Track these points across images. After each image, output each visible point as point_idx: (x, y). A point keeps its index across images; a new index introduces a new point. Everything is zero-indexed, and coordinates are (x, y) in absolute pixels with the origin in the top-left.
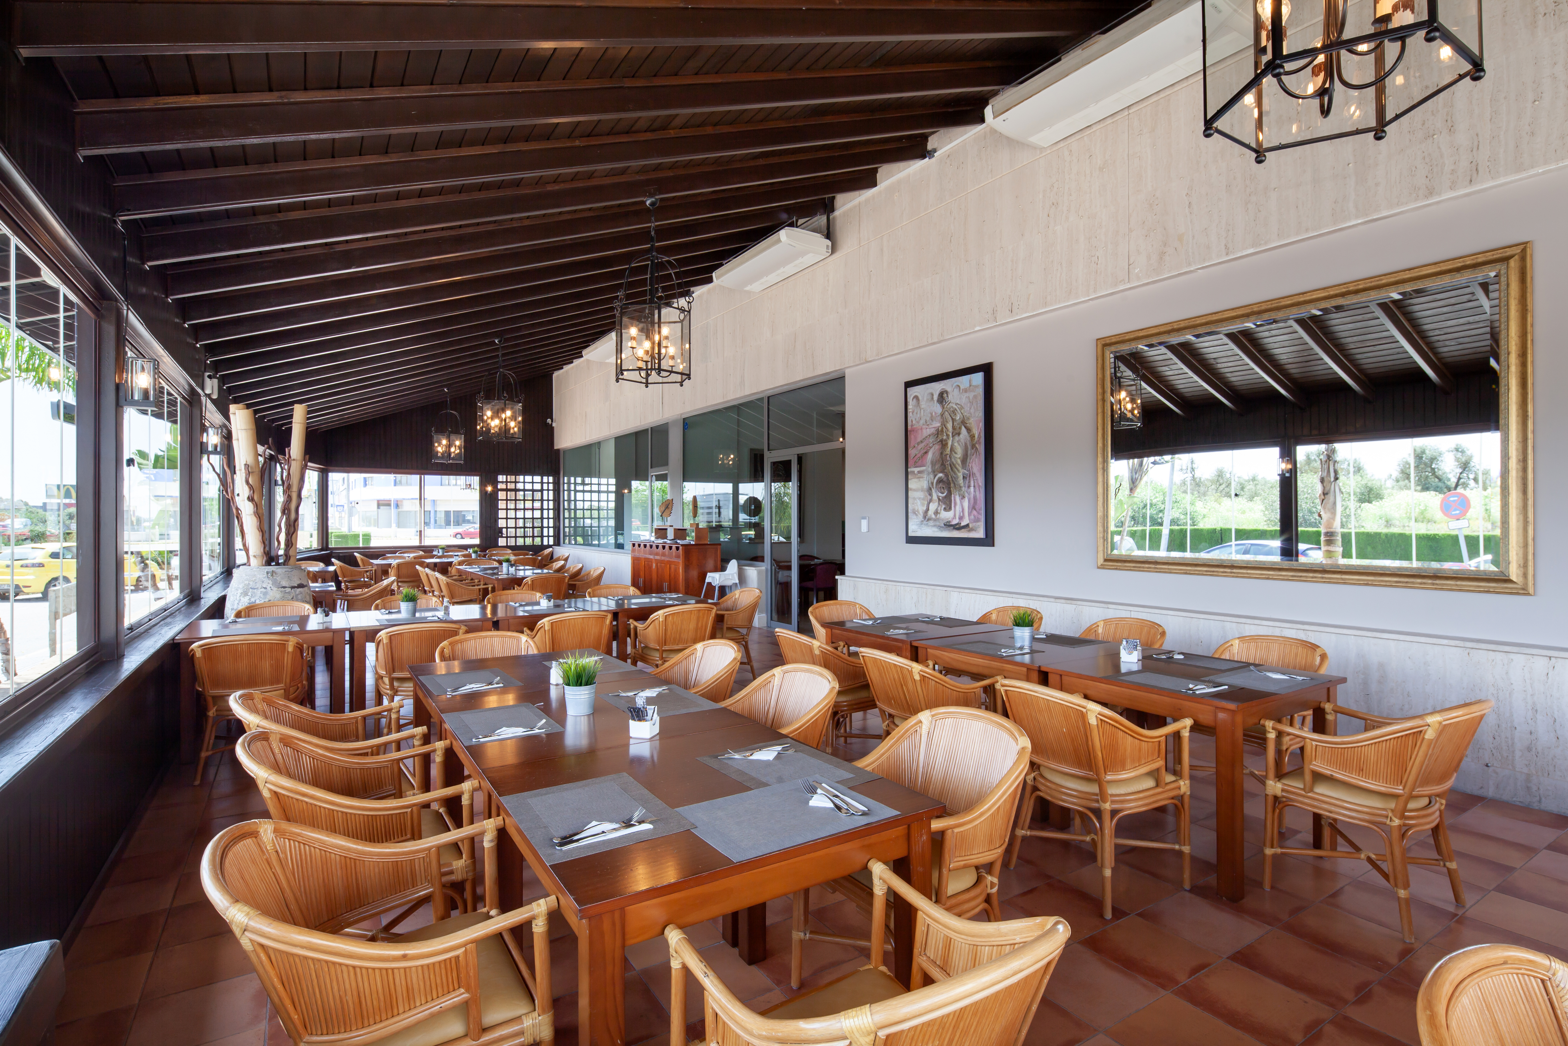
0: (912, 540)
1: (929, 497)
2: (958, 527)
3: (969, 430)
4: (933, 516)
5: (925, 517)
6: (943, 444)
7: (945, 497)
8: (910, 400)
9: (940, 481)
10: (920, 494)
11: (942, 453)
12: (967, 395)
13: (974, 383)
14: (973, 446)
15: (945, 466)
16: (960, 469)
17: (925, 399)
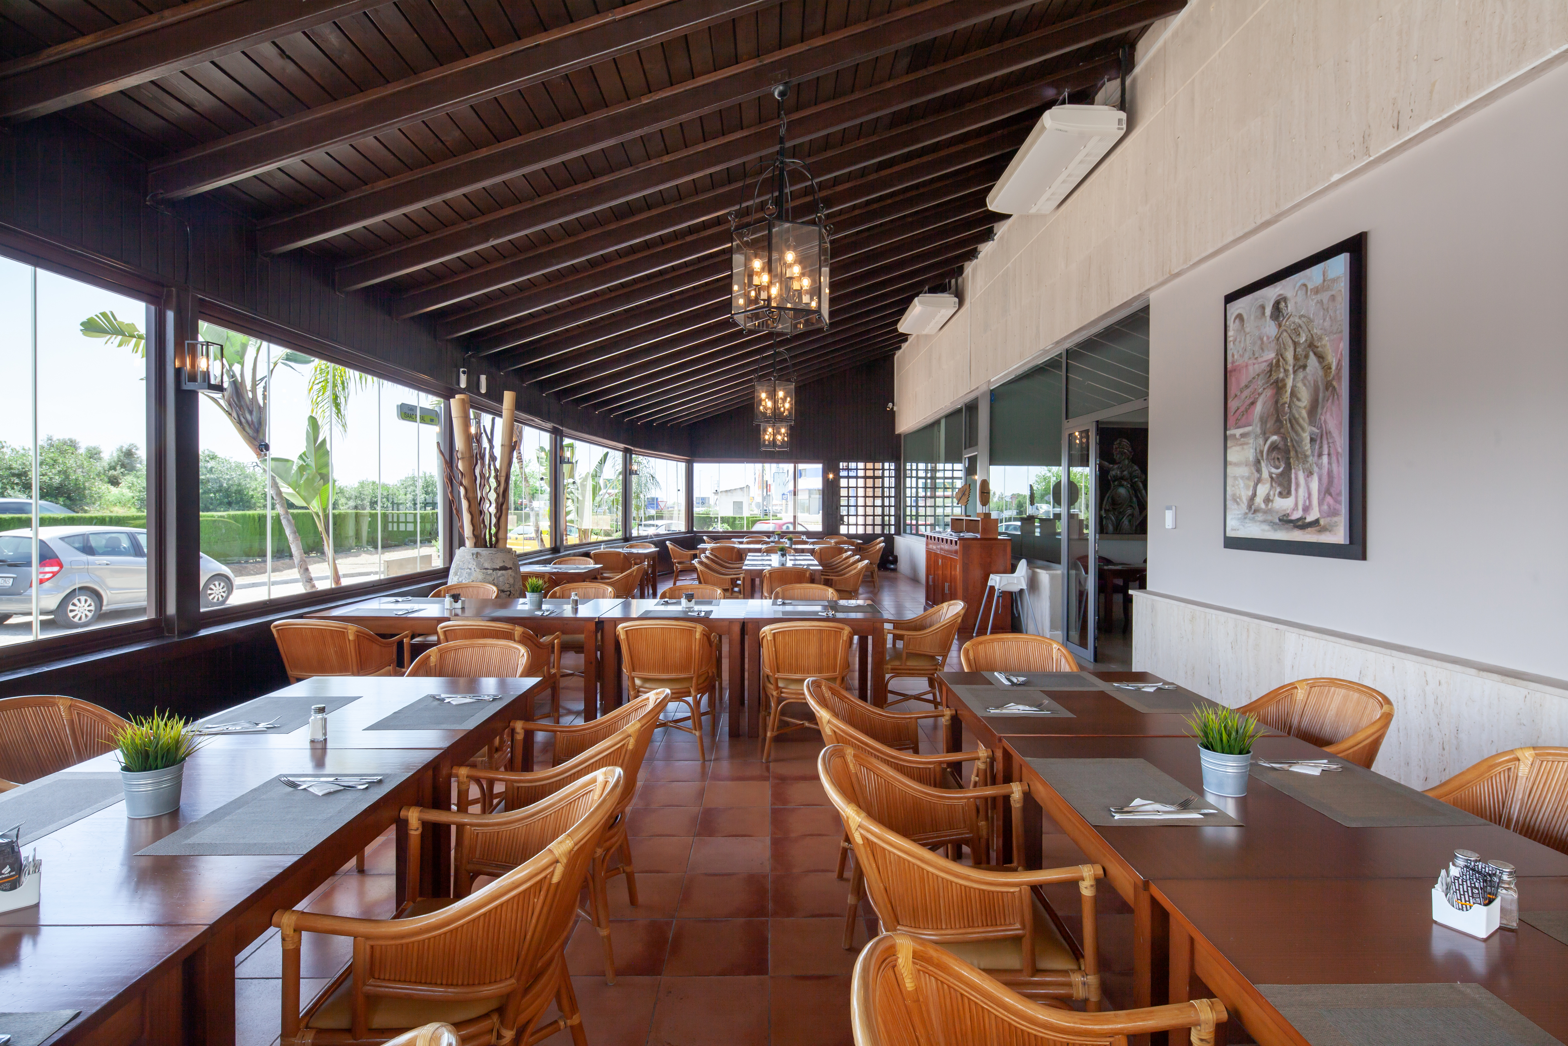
0: (1232, 543)
1: (1257, 475)
2: (1301, 525)
3: (1320, 357)
4: (1263, 506)
5: (1250, 507)
6: (1279, 386)
7: (1281, 474)
8: (1230, 323)
9: (1274, 447)
10: (1244, 471)
11: (1277, 402)
12: (1319, 297)
13: (1331, 275)
14: (1328, 386)
15: (1281, 422)
16: (1305, 425)
17: (1252, 317)
